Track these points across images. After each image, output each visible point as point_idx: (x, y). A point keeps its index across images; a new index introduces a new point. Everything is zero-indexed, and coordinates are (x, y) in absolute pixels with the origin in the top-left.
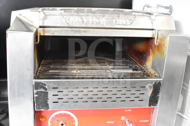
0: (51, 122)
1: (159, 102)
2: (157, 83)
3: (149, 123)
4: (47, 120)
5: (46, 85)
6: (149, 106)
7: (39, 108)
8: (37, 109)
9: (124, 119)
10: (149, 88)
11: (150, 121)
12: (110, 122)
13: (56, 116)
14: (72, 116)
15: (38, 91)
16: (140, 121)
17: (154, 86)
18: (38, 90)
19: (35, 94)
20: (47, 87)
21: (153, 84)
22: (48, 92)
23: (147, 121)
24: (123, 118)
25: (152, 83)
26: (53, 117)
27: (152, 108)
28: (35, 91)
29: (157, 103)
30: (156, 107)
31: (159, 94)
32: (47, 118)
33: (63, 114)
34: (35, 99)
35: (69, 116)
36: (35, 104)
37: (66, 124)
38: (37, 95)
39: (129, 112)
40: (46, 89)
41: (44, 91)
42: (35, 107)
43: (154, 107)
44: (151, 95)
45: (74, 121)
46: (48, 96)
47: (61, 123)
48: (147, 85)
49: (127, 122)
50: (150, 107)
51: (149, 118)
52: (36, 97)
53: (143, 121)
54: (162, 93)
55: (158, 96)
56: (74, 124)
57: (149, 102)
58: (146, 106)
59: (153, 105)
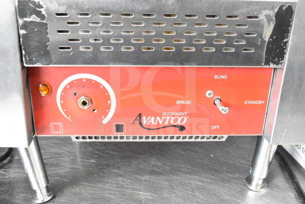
0: (62, 97)
1: (287, 57)
2: (284, 8)
4: (51, 91)
5: (42, 7)
7: (31, 62)
8: (27, 63)
9: (212, 96)
10: (265, 20)
11: (265, 103)
12: (183, 102)
13: (71, 84)
14: (103, 86)
15: (26, 22)
16: (246, 102)
17: (277, 15)
18: (25, 19)
19: (22, 29)
20: (44, 13)
21: (276, 10)
22: (46, 24)
23: (260, 102)
24: (209, 94)
25: (273, 8)
26: (66, 87)
27: (272, 68)
28: (21, 22)
29: (283, 58)
30: (279, 66)
31: (288, 36)
32: (54, 89)
33: (84, 80)
34: (21, 39)
35: (98, 84)
36: (24, 53)
37: (92, 103)
38: (26, 29)
39: (222, 80)
40: (43, 17)
41: (38, 20)
42: (24, 59)
43: (275, 66)
44: (271, 37)
45: (108, 98)
46: (47, 34)
47: (83, 99)
48: (261, 13)
49: (217, 102)
50: (267, 66)
51: (264, 97)
52: (23, 35)
53: (251, 102)
54: (293, 34)
55: (285, 40)
56: (109, 102)
57: (266, 55)
58: (260, 64)
59: (274, 63)
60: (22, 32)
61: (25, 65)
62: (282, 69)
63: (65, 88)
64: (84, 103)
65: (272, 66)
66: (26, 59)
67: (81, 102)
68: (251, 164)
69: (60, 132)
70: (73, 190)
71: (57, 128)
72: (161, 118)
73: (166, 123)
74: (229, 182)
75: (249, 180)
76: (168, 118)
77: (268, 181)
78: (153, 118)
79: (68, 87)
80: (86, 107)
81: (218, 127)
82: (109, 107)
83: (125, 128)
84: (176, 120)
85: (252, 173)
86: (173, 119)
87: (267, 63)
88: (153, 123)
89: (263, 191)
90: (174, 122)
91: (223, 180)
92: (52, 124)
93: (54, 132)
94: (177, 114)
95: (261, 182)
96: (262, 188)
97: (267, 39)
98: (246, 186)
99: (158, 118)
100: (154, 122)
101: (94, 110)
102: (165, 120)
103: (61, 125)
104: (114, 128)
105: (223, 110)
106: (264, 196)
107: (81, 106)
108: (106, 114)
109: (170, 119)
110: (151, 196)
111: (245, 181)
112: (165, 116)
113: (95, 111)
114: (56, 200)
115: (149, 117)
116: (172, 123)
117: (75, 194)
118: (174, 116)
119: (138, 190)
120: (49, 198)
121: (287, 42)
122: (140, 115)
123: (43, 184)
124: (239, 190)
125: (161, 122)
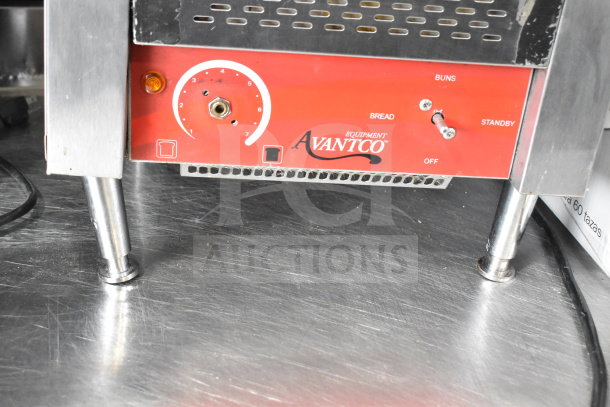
0: (182, 98)
1: (553, 52)
3: (512, 131)
4: (167, 87)
6: (518, 61)
7: (145, 37)
8: (138, 40)
9: (429, 108)
11: (516, 125)
12: (380, 116)
13: (200, 76)
14: (253, 83)
16: (484, 122)
23: (507, 123)
24: (425, 105)
26: (190, 80)
27: (529, 69)
29: (546, 54)
30: (540, 66)
31: (556, 20)
32: (170, 82)
33: (223, 71)
34: (134, 1)
35: (244, 79)
36: (136, 22)
37: (231, 109)
39: (447, 82)
42: (135, 32)
43: (534, 66)
44: (530, 19)
45: (260, 103)
47: (216, 102)
49: (437, 119)
50: (521, 65)
51: (515, 115)
53: (492, 123)
54: (566, 17)
55: (552, 26)
56: (259, 110)
57: (520, 46)
58: (509, 62)
59: (533, 60)
61: (135, 42)
62: (545, 71)
63: (190, 82)
64: (219, 110)
65: (528, 64)
66: (138, 33)
67: (215, 106)
68: (489, 232)
69: (171, 157)
70: (171, 266)
71: (167, 149)
73: (351, 150)
74: (448, 264)
75: (484, 263)
76: (355, 141)
77: (516, 265)
78: (329, 140)
79: (195, 80)
80: (223, 115)
81: (436, 161)
82: (258, 117)
83: (281, 154)
84: (366, 146)
85: (490, 249)
86: (362, 143)
87: (521, 60)
88: (328, 149)
89: (507, 280)
90: (364, 148)
91: (438, 262)
92: (160, 142)
93: (162, 156)
94: (369, 135)
95: (504, 265)
96: (507, 275)
97: (522, 23)
98: (478, 272)
99: (338, 140)
100: (332, 146)
101: (233, 122)
102: (349, 144)
103: (174, 143)
104: (263, 153)
105: (446, 132)
106: (510, 289)
107: (213, 115)
108: (253, 129)
109: (357, 144)
111: (477, 265)
112: (349, 138)
113: (236, 123)
114: (143, 280)
115: (323, 139)
116: (360, 149)
117: (176, 272)
118: (364, 139)
120: (130, 277)
121: (554, 28)
122: (309, 134)
123: (123, 251)
124: (465, 277)
125: (342, 148)
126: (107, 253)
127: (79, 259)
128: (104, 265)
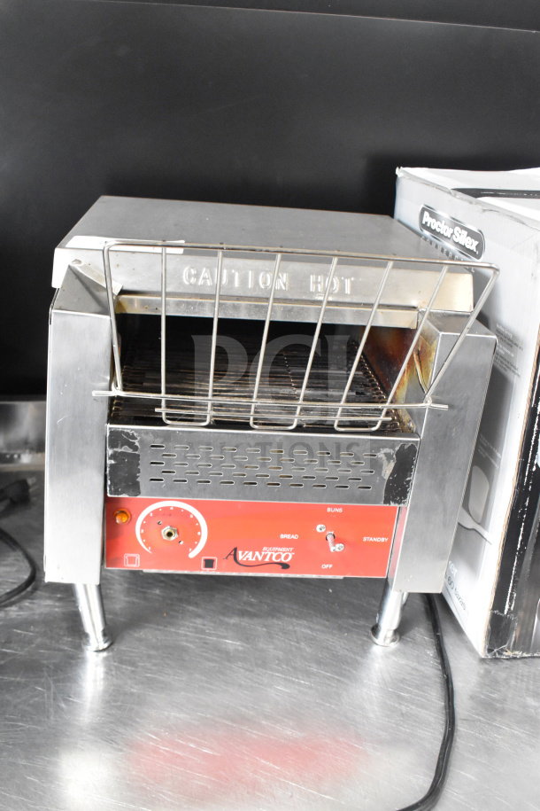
0: (143, 526)
1: (410, 496)
2: (406, 447)
3: (387, 545)
4: (132, 520)
5: (135, 438)
6: (385, 503)
7: (116, 492)
8: (111, 494)
9: (323, 530)
10: (384, 458)
11: (390, 540)
12: (288, 536)
13: (156, 512)
14: (194, 516)
15: (115, 452)
16: (365, 539)
17: (398, 454)
18: (115, 449)
19: (110, 458)
20: (137, 444)
21: (397, 449)
22: (139, 456)
23: (383, 540)
24: (321, 530)
25: (393, 447)
27: (393, 507)
28: (110, 452)
29: (405, 497)
30: (402, 505)
31: (411, 475)
32: (134, 516)
33: (172, 508)
34: (108, 469)
35: (187, 513)
36: (109, 482)
37: (178, 533)
38: (114, 460)
39: (335, 513)
40: (136, 448)
41: (130, 451)
42: (108, 489)
43: (397, 505)
44: (392, 475)
45: (199, 529)
46: (138, 464)
47: (167, 529)
48: (379, 451)
49: (330, 538)
50: (387, 505)
51: (388, 534)
52: (111, 465)
53: (371, 539)
54: (418, 472)
55: (408, 479)
56: (199, 533)
57: (386, 493)
58: (378, 503)
59: (395, 502)
60: (110, 462)
61: (109, 495)
62: (405, 508)
63: (148, 516)
64: (169, 534)
65: (392, 504)
66: (110, 490)
67: (166, 532)
69: (135, 566)
70: (136, 635)
71: (132, 560)
72: (261, 554)
73: (267, 560)
74: (349, 631)
75: (375, 630)
76: (270, 553)
77: (401, 632)
78: (251, 553)
79: (151, 515)
80: (172, 538)
81: (331, 566)
82: (198, 538)
83: (216, 563)
84: (279, 556)
85: (379, 621)
86: (275, 555)
87: (387, 501)
88: (250, 559)
89: (394, 646)
90: (277, 558)
91: (340, 628)
92: (127, 556)
93: (128, 565)
94: (279, 549)
95: (390, 634)
96: (393, 641)
97: (386, 477)
98: (370, 638)
99: (257, 553)
100: (253, 557)
101: (180, 542)
102: (265, 556)
103: (138, 557)
104: (203, 563)
105: (337, 548)
106: (394, 653)
107: (165, 538)
108: (194, 547)
109: (272, 555)
110: (242, 646)
111: (370, 631)
112: (265, 551)
113: (182, 543)
114: (115, 647)
115: (247, 552)
116: (274, 560)
117: (140, 640)
118: (277, 552)
119: (225, 638)
120: (106, 645)
121: (410, 481)
122: (235, 550)
123: (100, 627)
124: (360, 642)
125: (260, 558)
126: (88, 628)
127: (68, 628)
128: (86, 635)
